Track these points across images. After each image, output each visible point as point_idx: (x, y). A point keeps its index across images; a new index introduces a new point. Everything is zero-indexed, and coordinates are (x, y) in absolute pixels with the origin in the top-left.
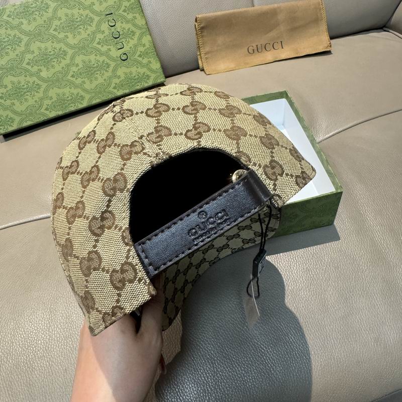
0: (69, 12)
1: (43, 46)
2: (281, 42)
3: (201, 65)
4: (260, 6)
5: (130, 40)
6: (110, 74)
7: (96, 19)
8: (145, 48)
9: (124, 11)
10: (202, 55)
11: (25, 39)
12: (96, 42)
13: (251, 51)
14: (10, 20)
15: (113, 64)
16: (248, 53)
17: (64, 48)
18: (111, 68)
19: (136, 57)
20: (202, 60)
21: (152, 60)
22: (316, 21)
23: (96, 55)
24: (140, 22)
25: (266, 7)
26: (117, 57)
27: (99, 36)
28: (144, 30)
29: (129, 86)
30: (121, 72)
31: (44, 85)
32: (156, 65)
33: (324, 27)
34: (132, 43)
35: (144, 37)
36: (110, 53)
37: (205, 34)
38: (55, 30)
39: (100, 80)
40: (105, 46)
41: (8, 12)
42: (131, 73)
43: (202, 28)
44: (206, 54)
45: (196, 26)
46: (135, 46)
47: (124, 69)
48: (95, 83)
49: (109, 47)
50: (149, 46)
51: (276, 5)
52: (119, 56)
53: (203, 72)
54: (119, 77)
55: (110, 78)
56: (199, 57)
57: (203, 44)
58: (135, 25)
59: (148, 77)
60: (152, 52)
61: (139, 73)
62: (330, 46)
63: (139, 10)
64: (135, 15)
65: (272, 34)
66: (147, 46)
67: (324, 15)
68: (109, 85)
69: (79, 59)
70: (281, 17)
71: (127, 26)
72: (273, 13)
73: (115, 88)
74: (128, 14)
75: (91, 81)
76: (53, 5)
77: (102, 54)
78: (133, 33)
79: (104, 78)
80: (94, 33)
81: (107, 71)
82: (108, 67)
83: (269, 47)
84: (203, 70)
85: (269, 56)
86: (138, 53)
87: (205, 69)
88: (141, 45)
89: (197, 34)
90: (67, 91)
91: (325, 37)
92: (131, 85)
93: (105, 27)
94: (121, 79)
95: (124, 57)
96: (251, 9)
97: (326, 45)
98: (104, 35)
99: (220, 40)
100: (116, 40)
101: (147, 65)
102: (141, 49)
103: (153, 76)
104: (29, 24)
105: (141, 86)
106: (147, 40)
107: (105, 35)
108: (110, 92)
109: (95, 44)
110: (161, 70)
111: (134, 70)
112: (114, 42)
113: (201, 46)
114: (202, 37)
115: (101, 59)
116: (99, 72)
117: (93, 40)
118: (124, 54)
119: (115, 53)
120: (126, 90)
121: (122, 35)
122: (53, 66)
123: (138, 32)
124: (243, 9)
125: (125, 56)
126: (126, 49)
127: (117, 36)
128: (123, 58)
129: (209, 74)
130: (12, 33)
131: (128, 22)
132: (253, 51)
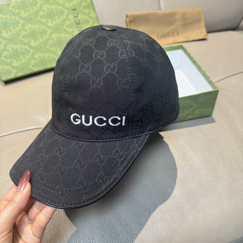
0: (50, 7)
1: (32, 27)
4: (164, 9)
7: (66, 12)
9: (84, 8)
11: (22, 22)
12: (65, 26)
14: (13, 10)
17: (46, 28)
22: (198, 20)
24: (93, 15)
27: (67, 22)
31: (32, 51)
33: (203, 24)
37: (132, 25)
38: (41, 17)
40: (71, 29)
41: (12, 5)
43: (131, 21)
45: (127, 20)
58: (90, 17)
62: (207, 36)
64: (90, 11)
65: (173, 27)
67: (203, 17)
69: (54, 36)
70: (178, 17)
71: (85, 17)
72: (173, 15)
76: (40, 2)
80: (64, 20)
85: (170, 40)
90: (46, 55)
93: (71, 17)
96: (159, 12)
97: (204, 35)
98: (70, 22)
104: (25, 12)
114: (130, 27)
121: (82, 22)
122: (38, 40)
123: (92, 21)
127: (79, 23)
130: (14, 18)
131: (85, 14)
132: (161, 37)
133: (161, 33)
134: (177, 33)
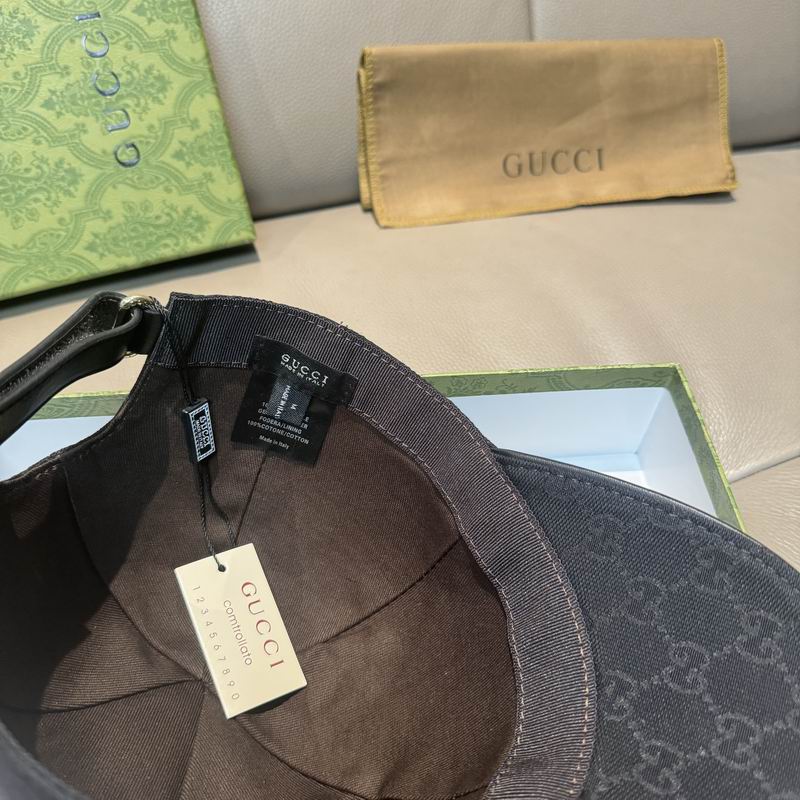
2: (600, 151)
3: (365, 195)
4: (550, 39)
5: (151, 105)
6: (77, 202)
7: (45, 26)
8: (198, 132)
9: (139, 11)
10: (372, 168)
12: (39, 100)
13: (512, 167)
15: (89, 174)
16: (504, 175)
18: (82, 188)
19: (167, 158)
20: (369, 182)
21: (216, 171)
22: (701, 101)
23: (37, 142)
24: (190, 49)
25: (567, 47)
26: (104, 152)
27: (51, 83)
28: (198, 78)
29: (139, 245)
30: (114, 200)
32: (230, 190)
33: (720, 122)
34: (157, 112)
35: (198, 97)
36: (84, 137)
37: (386, 103)
39: (47, 220)
40: (69, 116)
42: (146, 208)
43: (379, 89)
44: (384, 164)
45: (363, 80)
46: (167, 123)
47: (126, 193)
48: (28, 229)
49: (81, 119)
50: (209, 129)
51: (595, 44)
52: (110, 149)
53: (369, 216)
54: (108, 215)
55: (78, 216)
56: (362, 171)
57: (378, 133)
58: (171, 60)
59: (201, 223)
60: (217, 148)
61: (173, 208)
62: (733, 178)
63: (187, 12)
64: (172, 26)
65: (576, 126)
66: (205, 125)
67: (724, 88)
68: (74, 237)
70: (608, 78)
71: (143, 60)
72: (587, 65)
73: (91, 247)
74: (150, 21)
75: (17, 219)
77: (56, 140)
78: (163, 83)
79: (58, 216)
80: (35, 70)
81: (68, 193)
82: (74, 182)
83: (564, 161)
84: (369, 210)
85: (563, 187)
86: (175, 146)
87: (377, 208)
88: (183, 121)
89: (361, 102)
91: (720, 148)
92: (144, 242)
93: (72, 53)
94: (112, 223)
95: (127, 155)
96: (523, 45)
97: (722, 175)
98: (65, 80)
99: (428, 127)
100: (103, 100)
101: (201, 184)
102: (184, 134)
103: (216, 221)
105: (178, 249)
106: (205, 106)
107: (72, 79)
108: (75, 260)
109: (35, 107)
110: (242, 207)
111: (156, 197)
112: (98, 104)
113: (369, 140)
114: (377, 112)
115: (53, 154)
116: (41, 196)
117: (30, 92)
118: (128, 147)
119: (99, 140)
120: (128, 255)
121: (128, 84)
123: (178, 82)
124: (500, 42)
125: (131, 152)
126: (137, 129)
127: (111, 88)
128: (123, 158)
129: (386, 227)
131: (147, 46)
132: (520, 168)
133: (524, 152)
134: (596, 153)
